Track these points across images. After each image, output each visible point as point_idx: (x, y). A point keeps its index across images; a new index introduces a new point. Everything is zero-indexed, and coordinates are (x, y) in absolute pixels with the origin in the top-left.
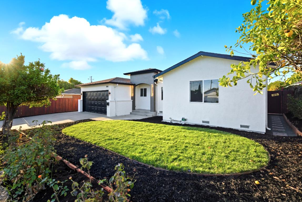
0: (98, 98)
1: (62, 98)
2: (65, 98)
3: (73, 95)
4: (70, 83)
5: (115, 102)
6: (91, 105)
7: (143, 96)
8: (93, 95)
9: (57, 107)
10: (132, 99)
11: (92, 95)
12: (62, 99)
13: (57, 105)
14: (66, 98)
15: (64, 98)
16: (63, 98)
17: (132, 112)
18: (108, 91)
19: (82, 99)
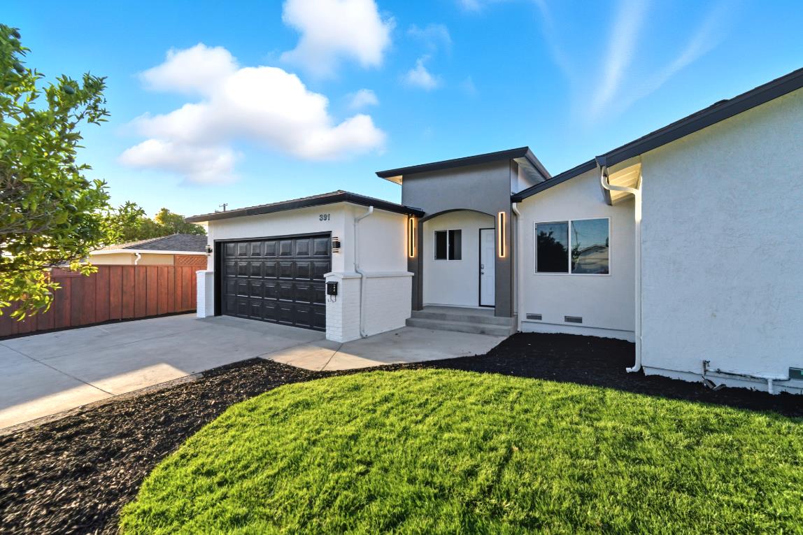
0: (278, 262)
1: (134, 267)
2: (146, 267)
3: (174, 256)
4: (160, 222)
5: (358, 282)
6: (251, 290)
7: (445, 258)
8: (259, 254)
9: (112, 298)
10: (410, 269)
11: (253, 255)
12: (132, 271)
13: (112, 293)
14: (150, 266)
15: (143, 266)
16: (139, 266)
17: (413, 316)
18: (327, 235)
19: (211, 267)
